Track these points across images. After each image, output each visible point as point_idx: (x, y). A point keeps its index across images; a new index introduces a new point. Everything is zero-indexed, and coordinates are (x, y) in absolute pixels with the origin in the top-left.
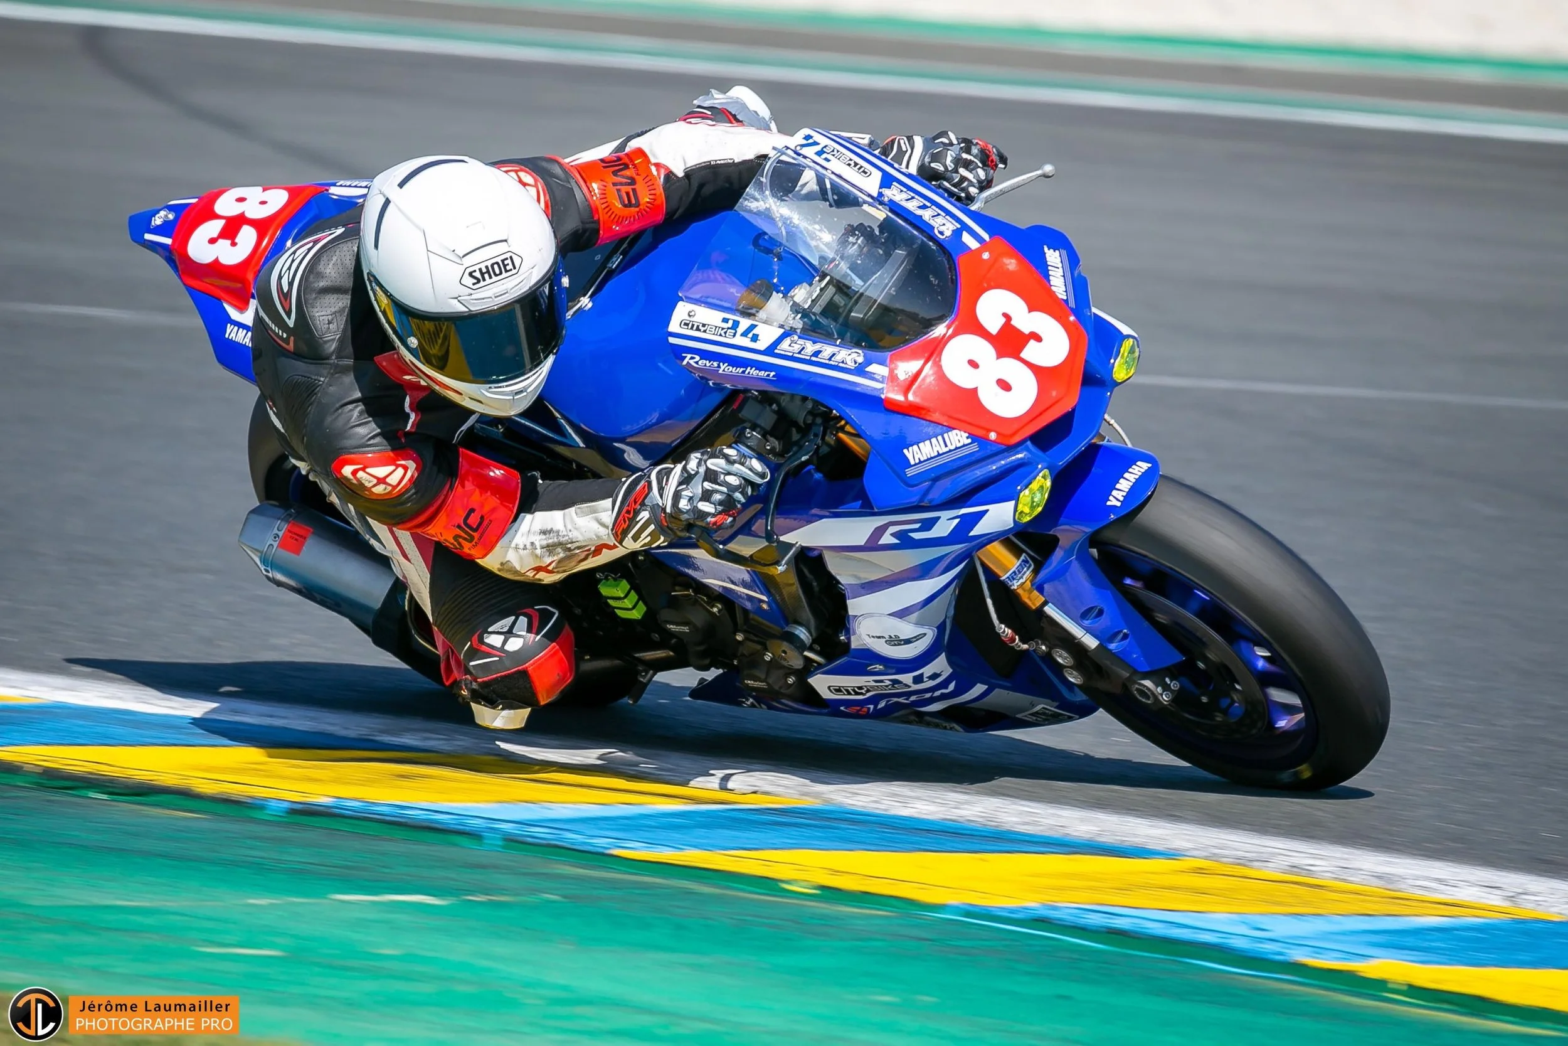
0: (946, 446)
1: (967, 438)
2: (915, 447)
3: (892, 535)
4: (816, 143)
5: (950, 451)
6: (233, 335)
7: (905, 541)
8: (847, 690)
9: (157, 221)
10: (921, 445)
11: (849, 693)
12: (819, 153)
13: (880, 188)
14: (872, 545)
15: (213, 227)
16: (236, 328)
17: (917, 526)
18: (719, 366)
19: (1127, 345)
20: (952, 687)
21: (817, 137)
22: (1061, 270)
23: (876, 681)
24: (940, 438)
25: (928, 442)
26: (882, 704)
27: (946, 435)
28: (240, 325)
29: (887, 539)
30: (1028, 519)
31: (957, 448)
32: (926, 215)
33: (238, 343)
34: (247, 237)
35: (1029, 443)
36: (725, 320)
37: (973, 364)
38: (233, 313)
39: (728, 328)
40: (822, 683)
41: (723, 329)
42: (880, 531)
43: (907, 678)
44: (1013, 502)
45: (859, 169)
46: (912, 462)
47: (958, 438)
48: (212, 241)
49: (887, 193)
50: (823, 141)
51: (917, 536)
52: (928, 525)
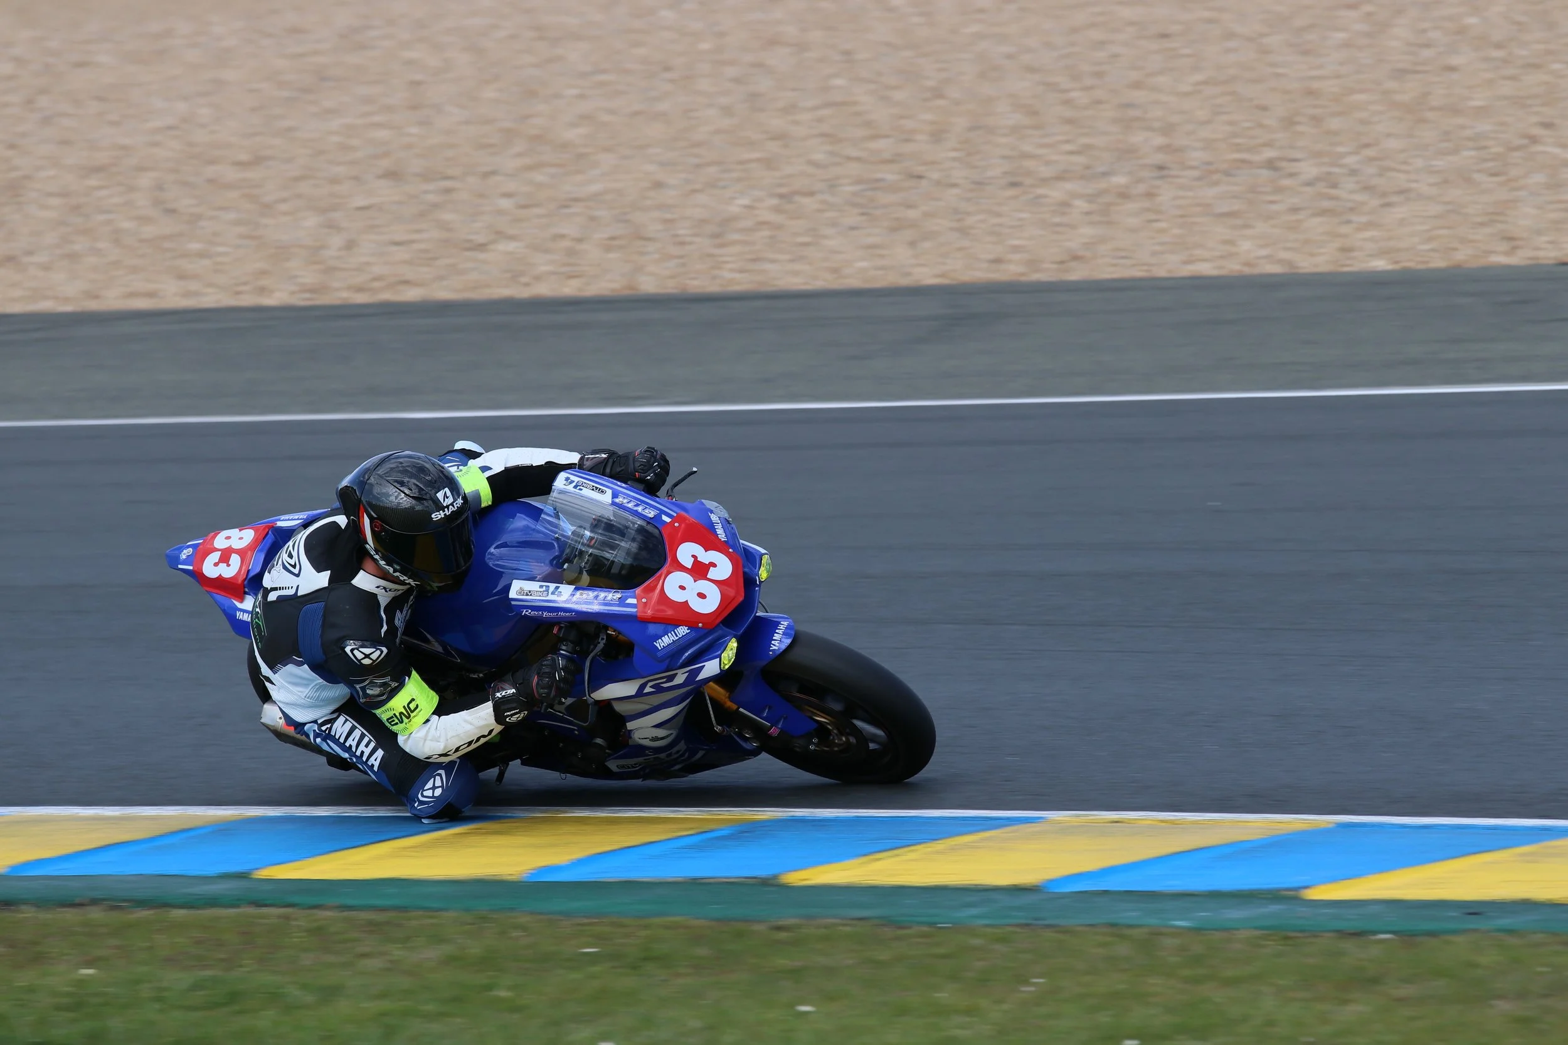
0: (677, 636)
1: (688, 629)
2: (660, 640)
3: (650, 687)
4: (573, 482)
5: (680, 638)
6: (241, 617)
7: (659, 689)
8: (628, 766)
9: (183, 556)
10: (663, 638)
11: (629, 768)
12: (575, 487)
13: (612, 498)
14: (640, 693)
15: (215, 557)
16: (242, 613)
17: (665, 680)
18: (543, 614)
19: (765, 559)
20: (687, 755)
21: (572, 478)
22: (720, 524)
23: (645, 759)
24: (672, 632)
25: (666, 636)
26: (647, 771)
27: (676, 630)
28: (244, 611)
29: (648, 690)
30: (727, 667)
31: (683, 636)
32: (640, 509)
33: (244, 621)
34: (235, 560)
35: (721, 625)
36: (541, 587)
37: (682, 588)
38: (239, 605)
39: (544, 591)
40: (613, 765)
41: (541, 592)
42: (643, 686)
43: (663, 756)
44: (718, 659)
45: (599, 490)
46: (660, 649)
47: (683, 631)
48: (216, 564)
49: (617, 500)
50: (576, 479)
51: (665, 685)
52: (671, 678)
